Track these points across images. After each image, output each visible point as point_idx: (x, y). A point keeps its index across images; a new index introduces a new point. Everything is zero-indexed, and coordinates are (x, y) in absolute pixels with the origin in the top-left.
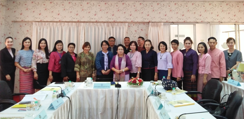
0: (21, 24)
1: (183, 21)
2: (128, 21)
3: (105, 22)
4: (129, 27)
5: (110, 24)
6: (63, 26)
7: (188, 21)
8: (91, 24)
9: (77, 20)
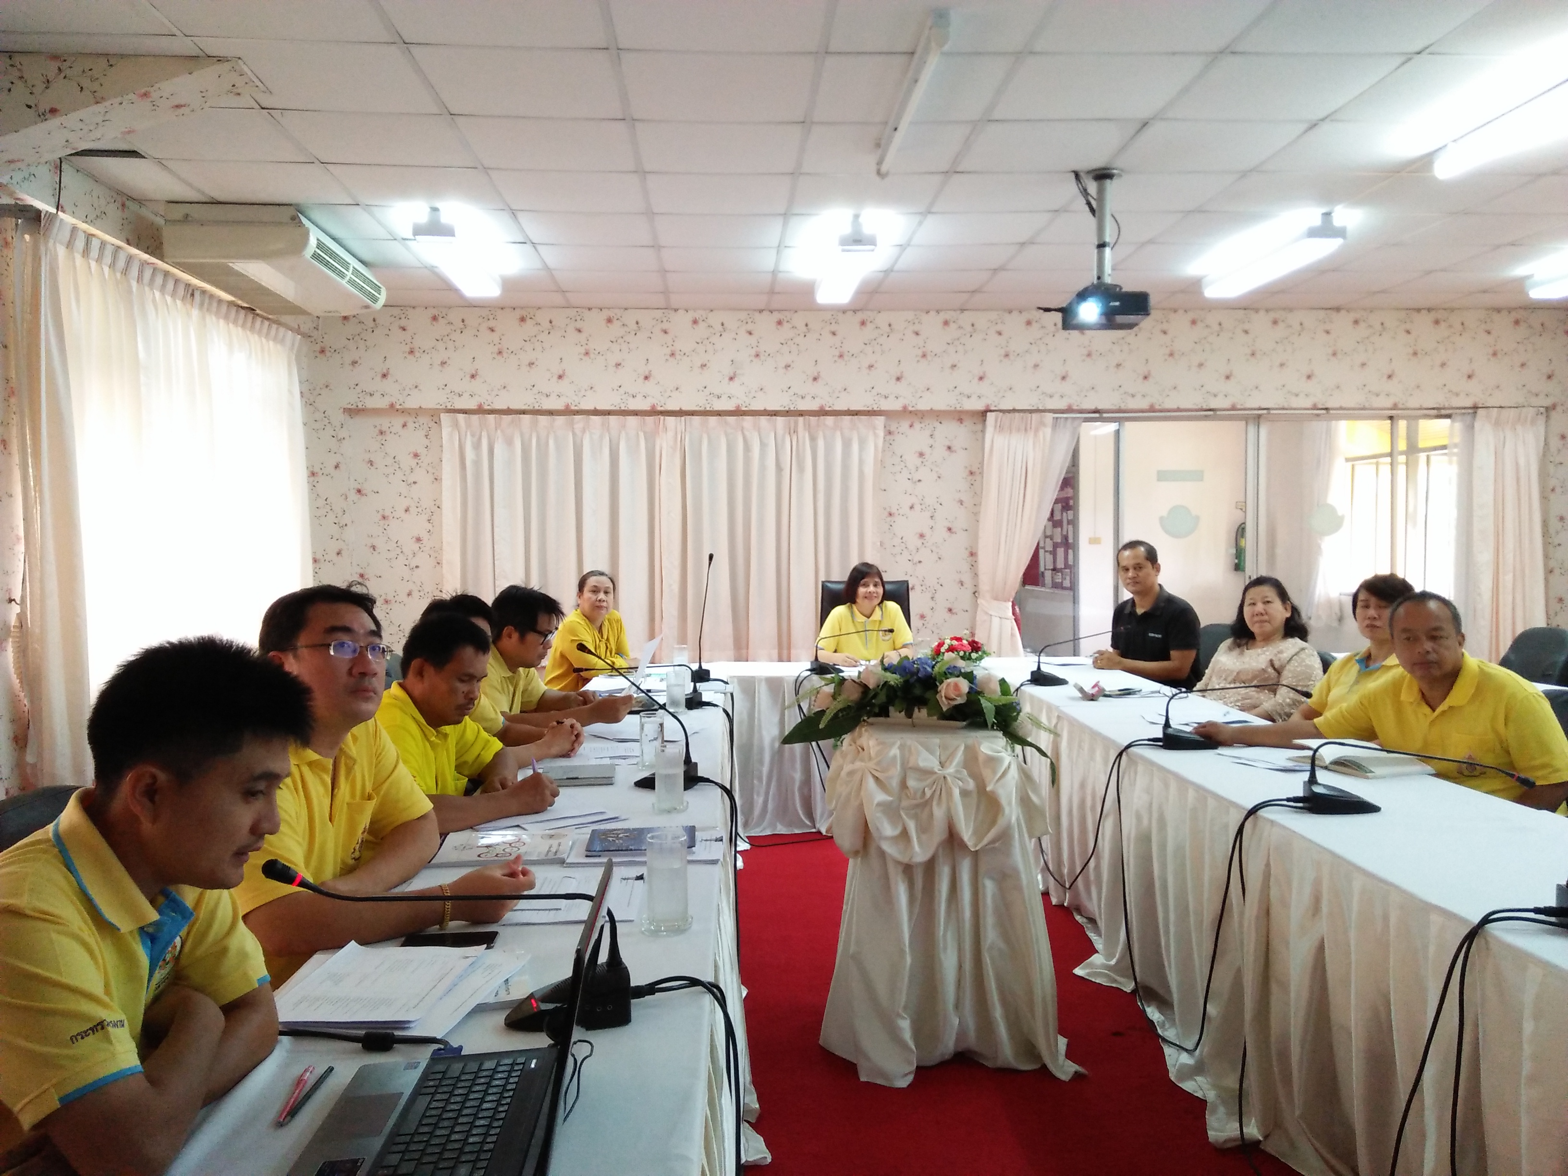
0: (384, 422)
1: (1144, 404)
2: (885, 405)
3: (775, 413)
4: (888, 437)
5: (801, 419)
6: (584, 431)
7: (1169, 404)
8: (713, 420)
9: (645, 406)
